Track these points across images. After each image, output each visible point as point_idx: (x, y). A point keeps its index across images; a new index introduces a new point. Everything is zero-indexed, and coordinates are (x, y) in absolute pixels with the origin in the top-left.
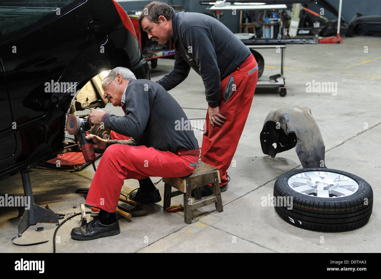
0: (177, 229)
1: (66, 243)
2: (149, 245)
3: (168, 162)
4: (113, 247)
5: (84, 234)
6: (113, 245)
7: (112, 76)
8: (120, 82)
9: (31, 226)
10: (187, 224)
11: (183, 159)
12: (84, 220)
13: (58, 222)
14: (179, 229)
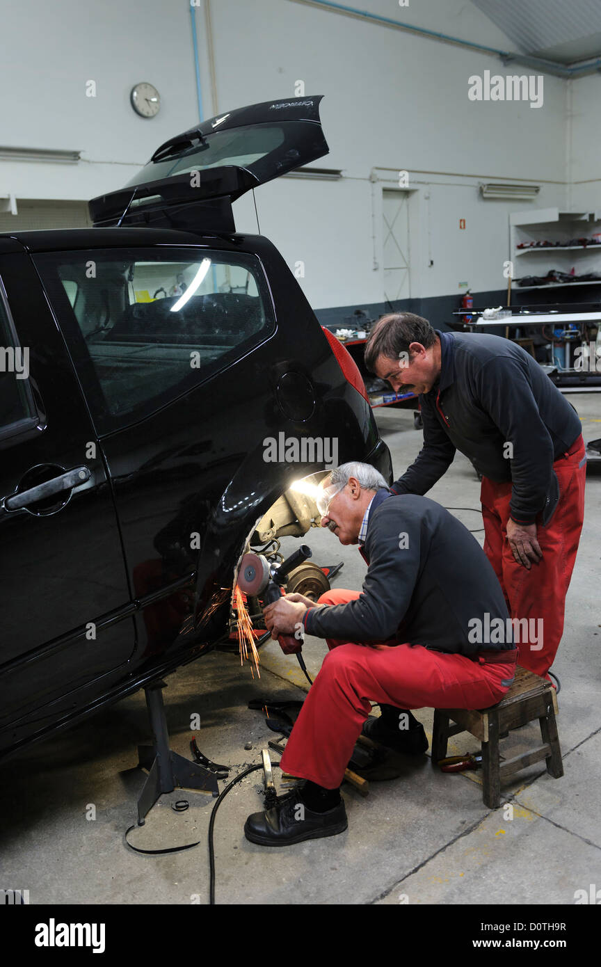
0: (470, 823)
1: (237, 850)
2: (416, 870)
3: (458, 682)
4: (336, 869)
5: (272, 830)
6: (336, 864)
7: (339, 481)
8: (355, 495)
9: (163, 795)
10: (489, 810)
11: (490, 672)
12: (270, 793)
13: (217, 790)
14: (473, 823)
